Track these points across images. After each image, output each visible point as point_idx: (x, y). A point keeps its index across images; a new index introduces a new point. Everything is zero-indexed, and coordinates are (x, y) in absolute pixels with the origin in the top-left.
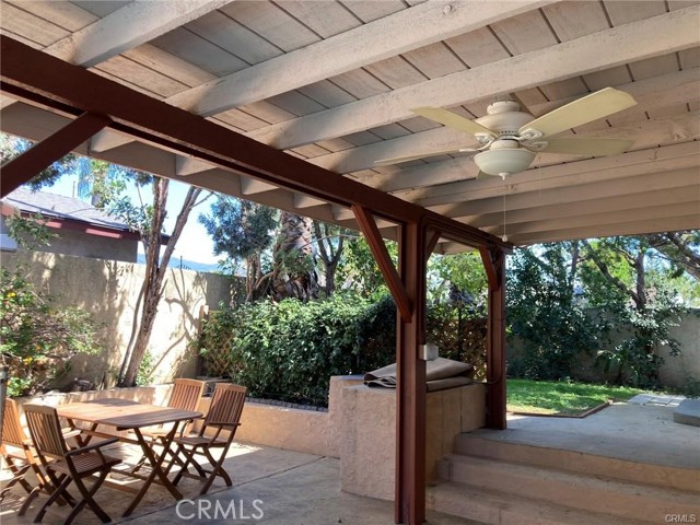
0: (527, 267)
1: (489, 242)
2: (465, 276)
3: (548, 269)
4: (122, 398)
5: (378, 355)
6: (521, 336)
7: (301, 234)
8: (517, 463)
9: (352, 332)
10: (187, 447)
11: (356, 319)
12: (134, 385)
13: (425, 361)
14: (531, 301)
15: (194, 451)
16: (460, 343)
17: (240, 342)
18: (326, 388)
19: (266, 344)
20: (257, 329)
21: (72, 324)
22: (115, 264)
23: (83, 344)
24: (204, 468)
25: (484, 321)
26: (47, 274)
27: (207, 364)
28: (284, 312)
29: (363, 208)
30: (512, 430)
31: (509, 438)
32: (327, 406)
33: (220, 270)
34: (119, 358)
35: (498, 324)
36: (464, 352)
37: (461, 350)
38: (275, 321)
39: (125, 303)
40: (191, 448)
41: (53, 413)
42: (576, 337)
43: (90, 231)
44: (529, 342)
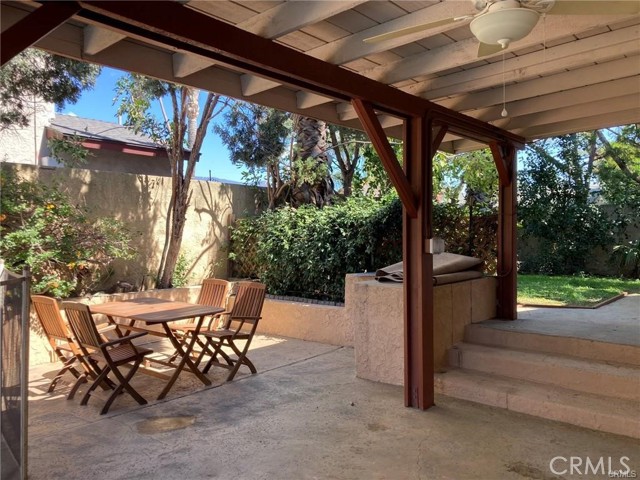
0: (542, 167)
1: (500, 136)
2: (478, 175)
3: (563, 168)
4: (159, 297)
5: (391, 253)
6: (536, 234)
7: (316, 143)
8: (526, 351)
9: (365, 233)
10: (214, 339)
11: (368, 220)
12: (170, 286)
13: (431, 255)
14: (546, 201)
15: (221, 343)
16: (471, 240)
17: (264, 246)
18: (342, 285)
19: (287, 247)
20: (278, 233)
21: (108, 232)
22: (146, 178)
23: (120, 250)
24: (231, 358)
25: (495, 217)
26: (84, 189)
27: (236, 267)
28: (302, 217)
29: (362, 101)
30: (522, 320)
31: (519, 328)
32: (343, 301)
33: (244, 181)
34: (156, 263)
35: (508, 219)
36: (474, 247)
37: (472, 246)
38: (294, 226)
39: (158, 213)
40: (218, 340)
41: (86, 310)
42: (591, 233)
43: (126, 151)
44: (543, 239)
